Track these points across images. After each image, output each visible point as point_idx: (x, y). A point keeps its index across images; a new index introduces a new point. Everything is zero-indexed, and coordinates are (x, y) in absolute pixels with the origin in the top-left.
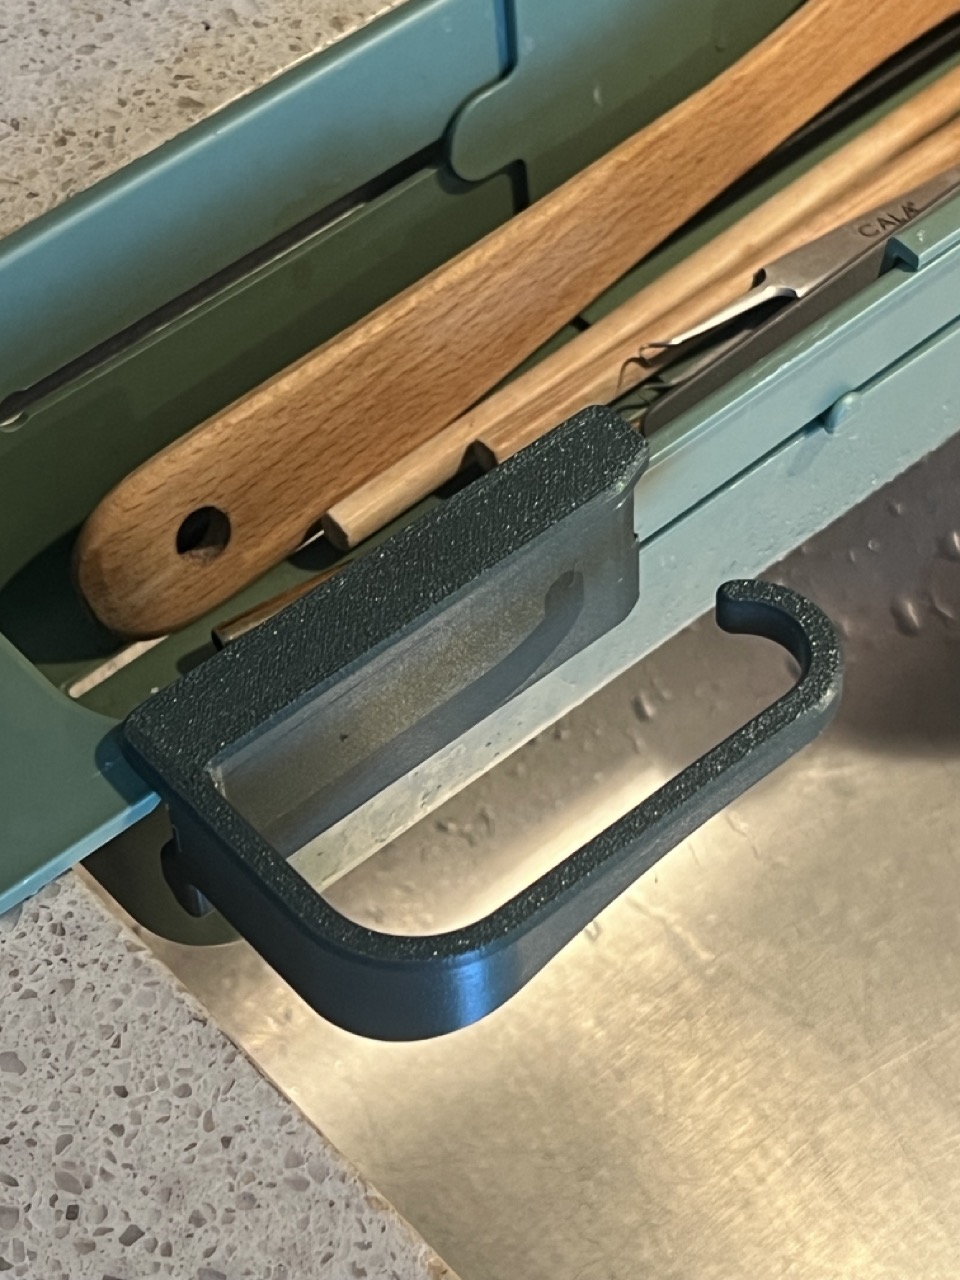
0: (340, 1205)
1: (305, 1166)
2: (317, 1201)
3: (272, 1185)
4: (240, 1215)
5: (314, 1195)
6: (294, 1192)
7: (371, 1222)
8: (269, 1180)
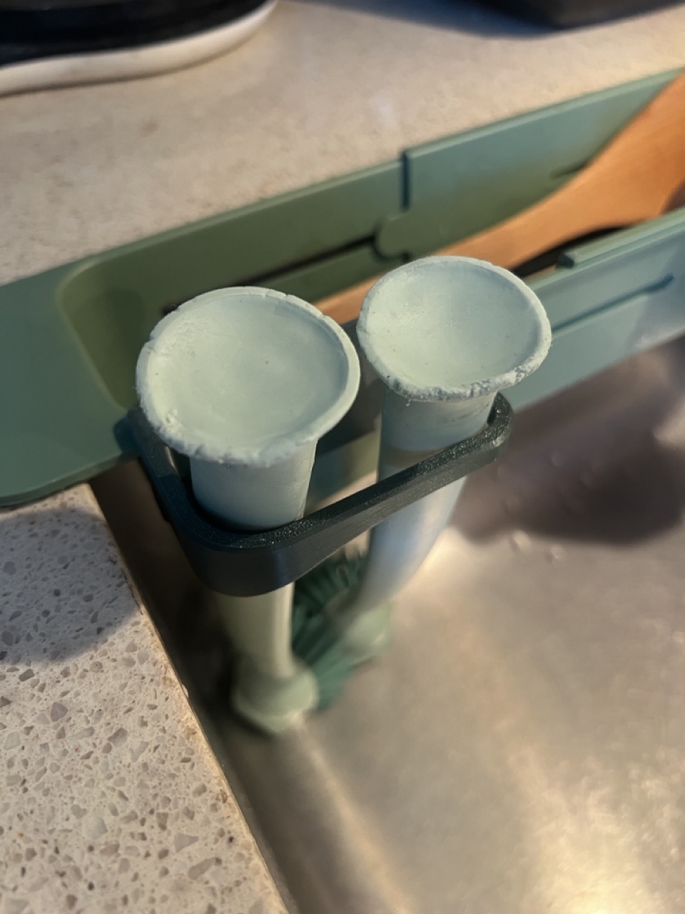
0: (148, 679)
1: (136, 652)
2: (136, 675)
3: (114, 660)
4: (90, 674)
5: (135, 670)
6: (125, 667)
7: (162, 692)
8: (114, 657)
